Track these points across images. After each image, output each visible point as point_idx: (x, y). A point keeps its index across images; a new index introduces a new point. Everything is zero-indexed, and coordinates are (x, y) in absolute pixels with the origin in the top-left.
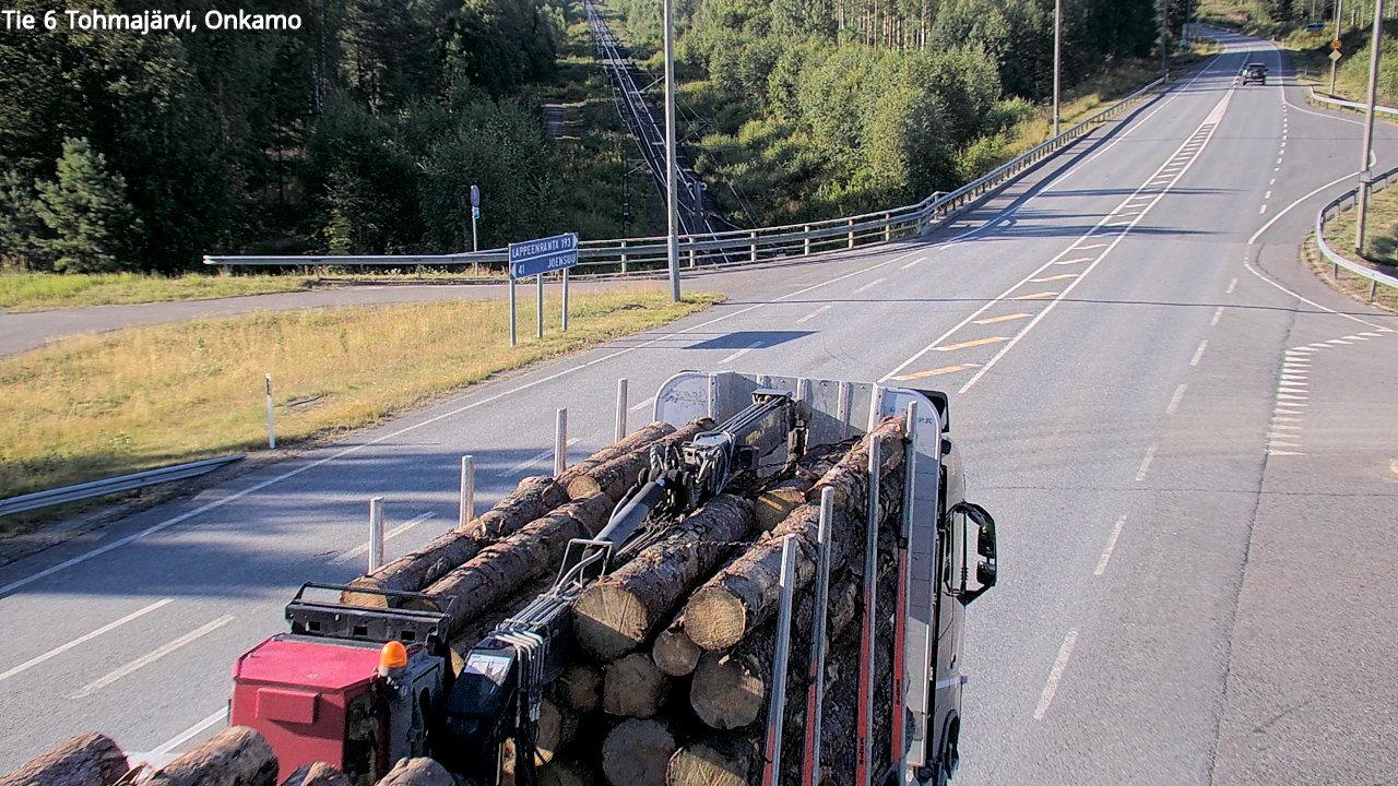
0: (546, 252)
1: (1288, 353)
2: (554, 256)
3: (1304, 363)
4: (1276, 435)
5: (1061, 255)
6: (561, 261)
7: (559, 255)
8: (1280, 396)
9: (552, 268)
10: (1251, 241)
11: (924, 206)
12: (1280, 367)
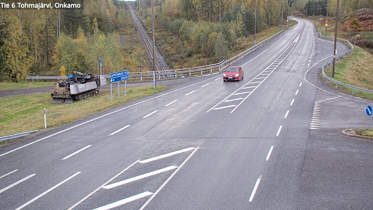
0: (120, 76)
1: (315, 102)
2: (122, 77)
3: (320, 105)
4: (312, 124)
5: (257, 76)
6: (124, 78)
7: (124, 76)
8: (313, 114)
9: (122, 80)
10: (306, 73)
11: (221, 63)
12: (314, 106)
